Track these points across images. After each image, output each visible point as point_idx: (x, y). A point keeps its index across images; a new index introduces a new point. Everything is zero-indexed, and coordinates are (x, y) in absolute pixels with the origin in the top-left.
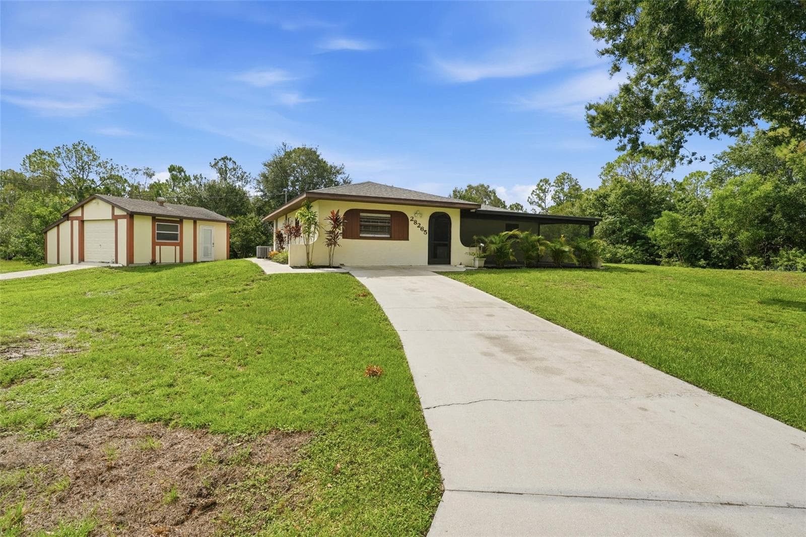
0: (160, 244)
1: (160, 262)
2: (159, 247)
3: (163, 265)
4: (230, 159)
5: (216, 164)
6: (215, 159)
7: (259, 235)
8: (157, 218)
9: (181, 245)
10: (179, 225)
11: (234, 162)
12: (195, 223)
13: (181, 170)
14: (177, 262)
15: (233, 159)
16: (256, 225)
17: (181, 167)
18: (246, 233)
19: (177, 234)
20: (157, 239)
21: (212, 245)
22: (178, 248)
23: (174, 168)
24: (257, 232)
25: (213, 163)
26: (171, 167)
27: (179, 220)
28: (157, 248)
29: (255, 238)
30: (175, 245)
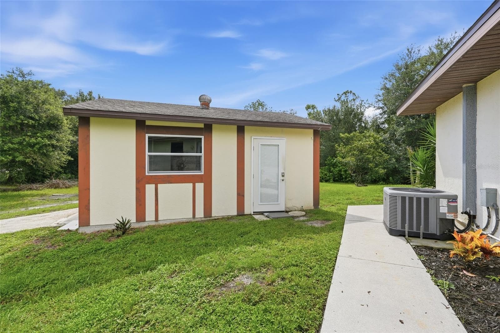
0: (156, 181)
1: (157, 219)
2: (153, 186)
3: (165, 226)
4: (351, 92)
5: (339, 99)
6: (338, 95)
7: (380, 153)
8: (148, 123)
9: (207, 180)
10: (203, 137)
11: (354, 94)
12: (241, 130)
13: (314, 107)
14: (197, 216)
15: (353, 92)
16: (375, 141)
17: (314, 105)
18: (362, 151)
19: (200, 157)
20: (151, 170)
21: (281, 178)
22: (200, 187)
23: (309, 106)
24: (377, 149)
25: (337, 99)
26: (307, 106)
27: (201, 126)
28: (150, 189)
29: (374, 158)
30: (193, 180)
